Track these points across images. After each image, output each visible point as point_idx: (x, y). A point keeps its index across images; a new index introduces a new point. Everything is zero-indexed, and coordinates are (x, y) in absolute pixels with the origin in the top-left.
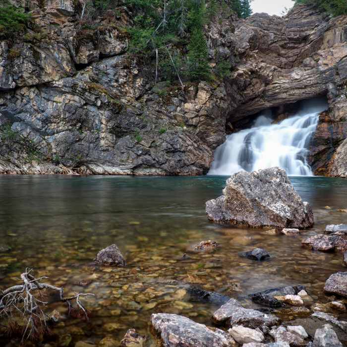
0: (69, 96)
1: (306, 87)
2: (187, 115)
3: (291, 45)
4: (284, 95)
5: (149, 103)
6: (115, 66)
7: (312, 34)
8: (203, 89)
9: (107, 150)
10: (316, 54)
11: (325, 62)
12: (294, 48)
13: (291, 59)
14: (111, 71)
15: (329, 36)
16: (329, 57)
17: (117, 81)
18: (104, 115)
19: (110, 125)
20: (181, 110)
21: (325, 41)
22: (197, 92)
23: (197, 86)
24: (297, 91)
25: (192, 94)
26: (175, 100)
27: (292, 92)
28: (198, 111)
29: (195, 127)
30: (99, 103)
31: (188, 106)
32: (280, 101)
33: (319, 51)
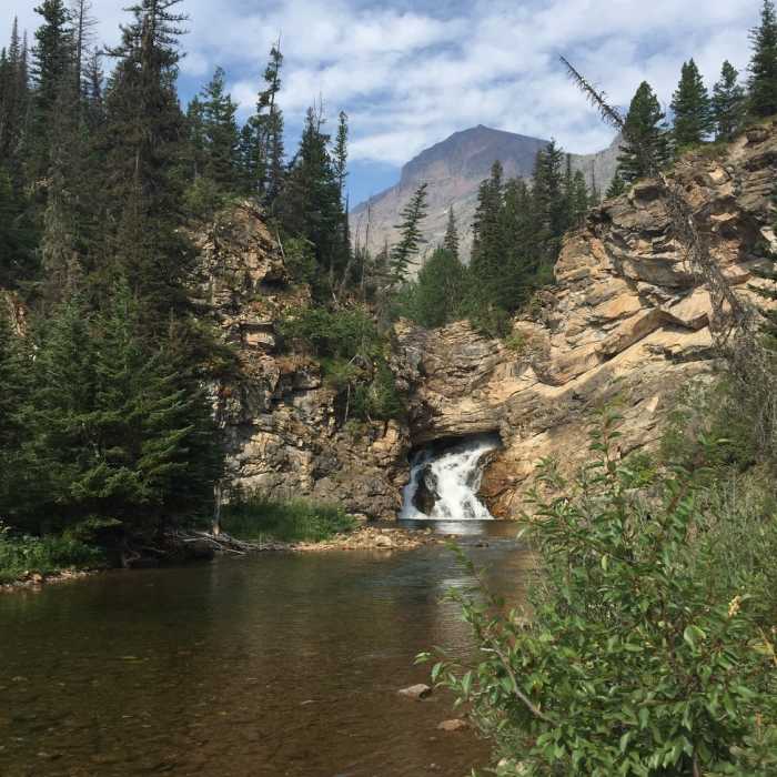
0: (267, 435)
1: (477, 421)
2: (377, 455)
3: (459, 373)
4: (452, 428)
5: (341, 442)
6: (312, 404)
7: (482, 365)
8: (393, 428)
9: (308, 494)
10: (486, 387)
11: (495, 396)
12: (461, 377)
13: (458, 389)
14: (308, 409)
15: (499, 369)
16: (500, 391)
17: (313, 419)
18: (304, 456)
19: (312, 467)
20: (372, 451)
21: (495, 374)
22: (386, 430)
23: (386, 424)
24: (467, 425)
25: (382, 433)
26: (366, 439)
27: (461, 426)
28: (389, 451)
29: (384, 467)
30: (301, 443)
31: (377, 445)
32: (448, 434)
33: (489, 384)
